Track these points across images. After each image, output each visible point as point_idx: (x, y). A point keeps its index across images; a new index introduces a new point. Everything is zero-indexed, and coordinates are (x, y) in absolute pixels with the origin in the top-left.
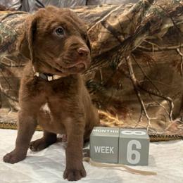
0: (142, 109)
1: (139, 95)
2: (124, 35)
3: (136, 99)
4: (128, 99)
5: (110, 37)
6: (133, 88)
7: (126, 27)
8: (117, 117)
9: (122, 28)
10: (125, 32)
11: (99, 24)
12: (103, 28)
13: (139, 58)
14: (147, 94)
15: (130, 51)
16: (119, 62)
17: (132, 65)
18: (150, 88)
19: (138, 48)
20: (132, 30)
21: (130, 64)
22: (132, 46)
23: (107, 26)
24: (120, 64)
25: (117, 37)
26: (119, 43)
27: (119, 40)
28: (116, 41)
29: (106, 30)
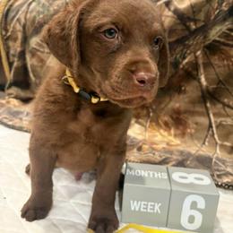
0: (210, 126)
1: (208, 105)
2: (195, 21)
3: (204, 110)
4: (192, 109)
5: (176, 24)
6: (200, 94)
7: (200, 11)
8: (172, 131)
9: (194, 12)
10: (197, 18)
11: (161, 5)
12: (167, 10)
13: (214, 55)
14: (220, 106)
15: (202, 45)
16: (184, 58)
17: (204, 64)
18: (226, 97)
19: (214, 41)
20: (208, 16)
21: (200, 61)
22: (205, 37)
23: (172, 8)
24: (186, 61)
25: (185, 25)
26: (187, 33)
27: (188, 28)
28: (182, 30)
29: (170, 14)
